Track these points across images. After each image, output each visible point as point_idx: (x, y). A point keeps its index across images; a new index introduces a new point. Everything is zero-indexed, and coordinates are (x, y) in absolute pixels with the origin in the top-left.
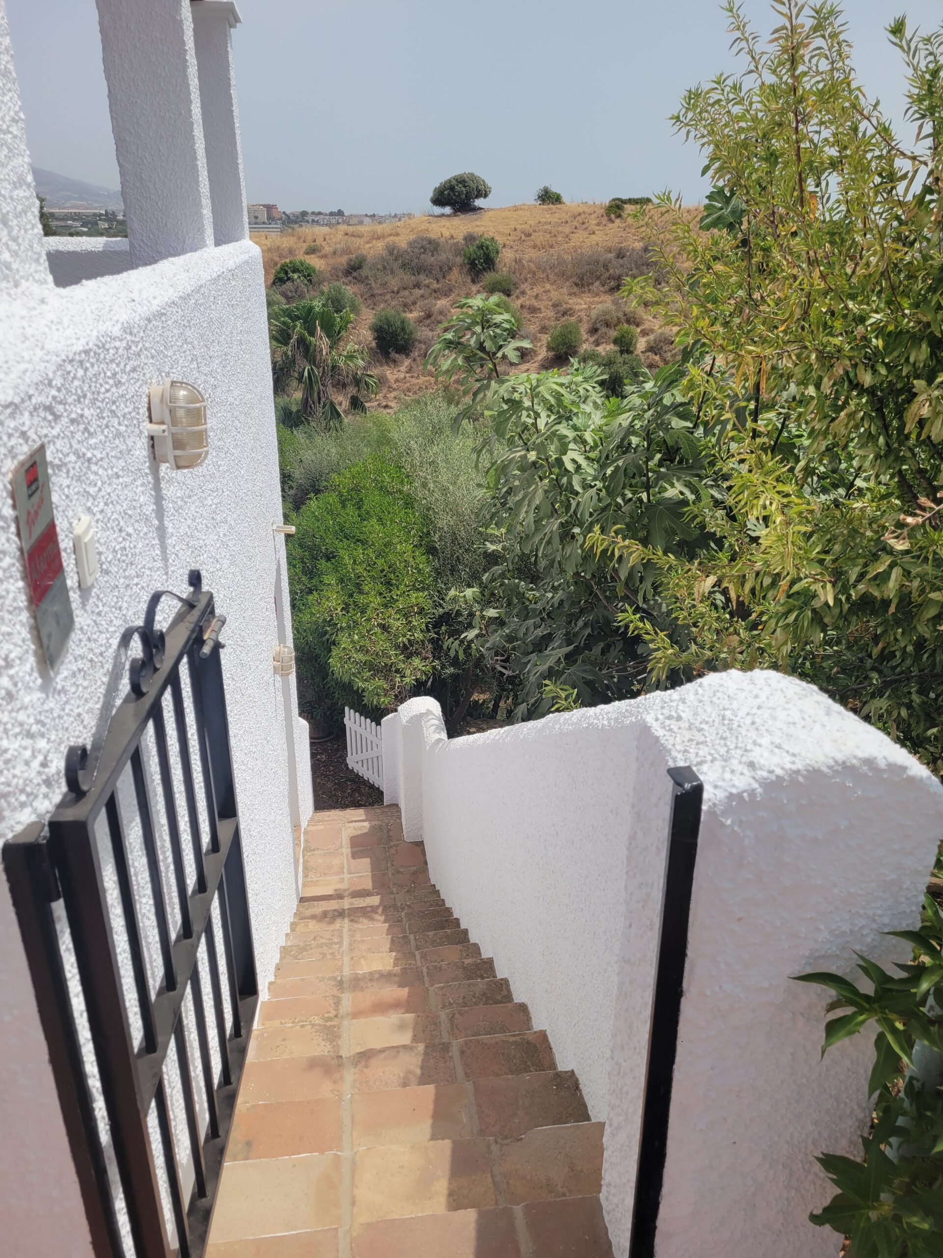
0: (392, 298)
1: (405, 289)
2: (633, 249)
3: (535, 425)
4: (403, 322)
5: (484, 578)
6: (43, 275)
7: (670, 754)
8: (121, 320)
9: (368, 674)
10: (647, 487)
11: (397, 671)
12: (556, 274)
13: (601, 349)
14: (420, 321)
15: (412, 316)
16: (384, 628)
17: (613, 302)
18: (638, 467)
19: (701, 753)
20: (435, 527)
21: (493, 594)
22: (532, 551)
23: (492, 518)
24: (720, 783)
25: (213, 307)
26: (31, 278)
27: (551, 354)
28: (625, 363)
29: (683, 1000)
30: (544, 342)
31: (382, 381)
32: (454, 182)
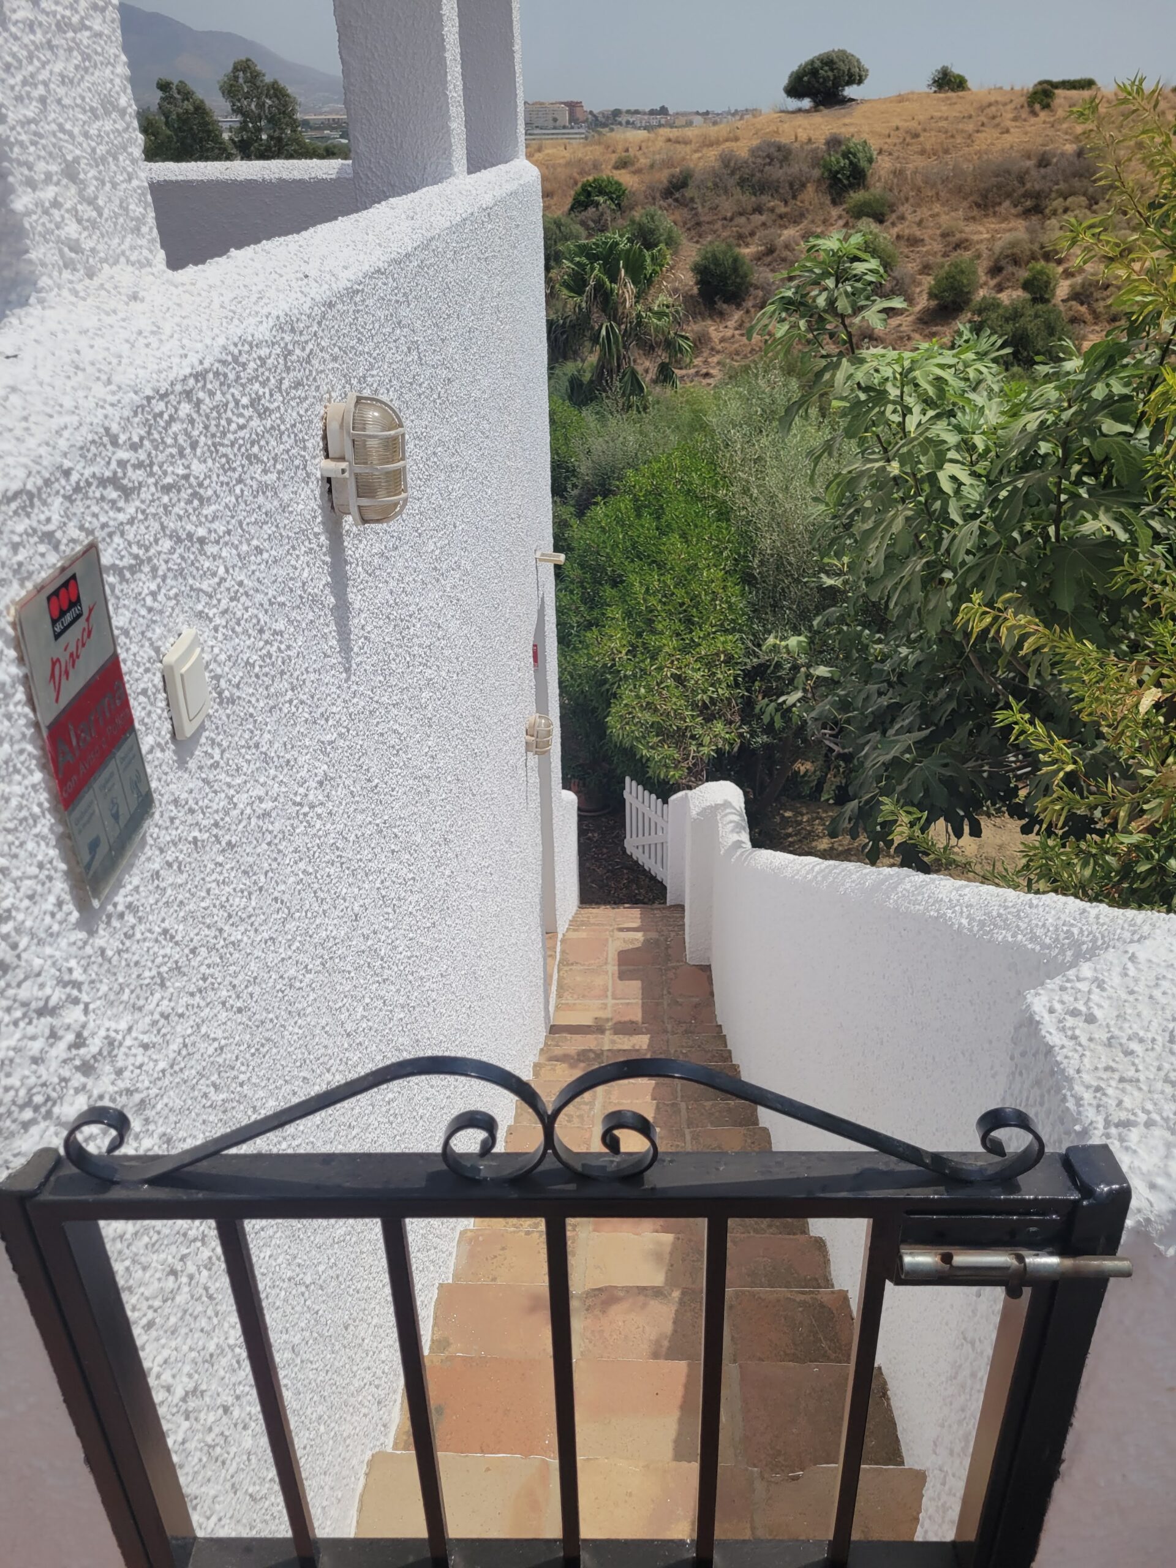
0: (724, 227)
1: (741, 214)
2: (1063, 154)
3: (902, 425)
4: (736, 260)
5: (815, 623)
6: (145, 252)
7: (1071, 1089)
8: (275, 313)
9: (656, 740)
10: (1057, 521)
11: (693, 737)
12: (950, 191)
13: (1005, 297)
14: (758, 258)
15: (747, 251)
16: (680, 680)
17: (1027, 229)
18: (1045, 490)
19: (1128, 1103)
20: (754, 548)
21: (825, 643)
22: (881, 598)
23: (831, 545)
24: (1160, 1181)
25: (451, 266)
26: (122, 260)
27: (933, 303)
28: (1037, 316)
29: (1058, 1486)
30: (925, 287)
31: (701, 342)
32: (818, 64)
